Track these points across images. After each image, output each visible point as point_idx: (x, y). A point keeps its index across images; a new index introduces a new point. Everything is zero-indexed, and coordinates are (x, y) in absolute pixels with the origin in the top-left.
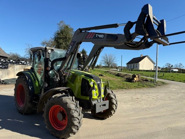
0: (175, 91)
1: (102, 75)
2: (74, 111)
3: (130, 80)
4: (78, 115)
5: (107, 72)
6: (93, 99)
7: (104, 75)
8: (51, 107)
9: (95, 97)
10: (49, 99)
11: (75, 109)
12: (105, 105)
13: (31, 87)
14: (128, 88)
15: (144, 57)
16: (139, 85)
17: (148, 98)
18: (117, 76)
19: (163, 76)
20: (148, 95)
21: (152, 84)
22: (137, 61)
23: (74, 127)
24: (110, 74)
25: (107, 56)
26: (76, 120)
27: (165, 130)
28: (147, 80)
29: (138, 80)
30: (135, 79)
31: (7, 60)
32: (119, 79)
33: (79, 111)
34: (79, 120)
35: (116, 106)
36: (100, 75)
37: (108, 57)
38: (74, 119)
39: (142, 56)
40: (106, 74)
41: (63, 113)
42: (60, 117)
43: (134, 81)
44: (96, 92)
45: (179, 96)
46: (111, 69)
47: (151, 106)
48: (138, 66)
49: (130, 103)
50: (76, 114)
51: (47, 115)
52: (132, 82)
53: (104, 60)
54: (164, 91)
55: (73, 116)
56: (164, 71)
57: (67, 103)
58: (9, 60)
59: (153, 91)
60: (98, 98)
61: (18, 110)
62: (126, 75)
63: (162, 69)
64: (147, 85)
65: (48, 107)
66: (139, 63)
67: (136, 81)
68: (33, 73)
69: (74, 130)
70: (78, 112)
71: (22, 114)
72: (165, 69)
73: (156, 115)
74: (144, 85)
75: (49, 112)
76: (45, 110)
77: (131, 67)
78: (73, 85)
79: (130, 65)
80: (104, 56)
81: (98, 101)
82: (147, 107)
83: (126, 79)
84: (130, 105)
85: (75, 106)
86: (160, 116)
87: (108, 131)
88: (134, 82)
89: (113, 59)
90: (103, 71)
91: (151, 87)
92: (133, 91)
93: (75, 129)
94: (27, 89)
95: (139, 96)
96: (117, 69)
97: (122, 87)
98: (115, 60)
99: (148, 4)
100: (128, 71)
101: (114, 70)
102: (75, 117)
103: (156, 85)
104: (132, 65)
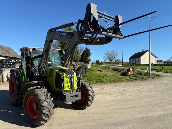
0: (166, 82)
1: (100, 71)
2: (43, 101)
3: (125, 74)
4: (48, 105)
5: (107, 67)
6: (64, 90)
7: (103, 71)
8: (28, 98)
9: (67, 88)
10: (26, 92)
11: (45, 99)
12: (77, 96)
13: (18, 82)
14: (121, 81)
15: (145, 52)
16: (132, 78)
17: (135, 90)
18: (115, 71)
19: (162, 69)
20: (137, 87)
21: (145, 77)
22: (138, 56)
23: (44, 116)
24: (109, 70)
25: (109, 52)
26: (45, 109)
27: (135, 119)
28: (141, 74)
29: (132, 74)
30: (129, 73)
31: (17, 61)
32: (116, 73)
33: (49, 102)
34: (48, 109)
35: (92, 97)
36: (99, 71)
37: (111, 54)
38: (43, 108)
39: (143, 51)
40: (106, 69)
41: (36, 103)
42: (35, 107)
43: (128, 74)
44: (68, 84)
45: (167, 87)
46: (113, 65)
47: (134, 97)
48: (140, 61)
49: (115, 95)
50: (45, 104)
51: (25, 105)
52: (127, 76)
53: (106, 56)
54: (154, 83)
55: (42, 105)
56: (166, 64)
57: (37, 95)
58: (19, 61)
59: (143, 83)
60: (70, 90)
61: (11, 102)
62: (123, 69)
63: (165, 63)
64: (139, 78)
65: (26, 98)
66: (141, 57)
67: (130, 74)
68: (21, 70)
69: (44, 118)
70: (47, 102)
71: (13, 105)
72: (167, 62)
73: (135, 105)
74: (137, 78)
75: (26, 103)
76: (23, 101)
77: (133, 62)
78: (50, 79)
79: (132, 60)
80: (107, 52)
81: (70, 92)
82: (129, 98)
83: (122, 73)
84: (114, 97)
85: (45, 97)
86: (137, 107)
87: (81, 119)
88: (128, 76)
89: (115, 55)
90: (104, 66)
91: (143, 79)
92: (124, 84)
93: (46, 117)
94: (15, 84)
95: (126, 88)
96: (119, 64)
97: (114, 80)
98: (117, 56)
99: (90, 3)
100: (129, 66)
101: (116, 65)
102: (44, 107)
103: (149, 78)
104: (134, 60)
